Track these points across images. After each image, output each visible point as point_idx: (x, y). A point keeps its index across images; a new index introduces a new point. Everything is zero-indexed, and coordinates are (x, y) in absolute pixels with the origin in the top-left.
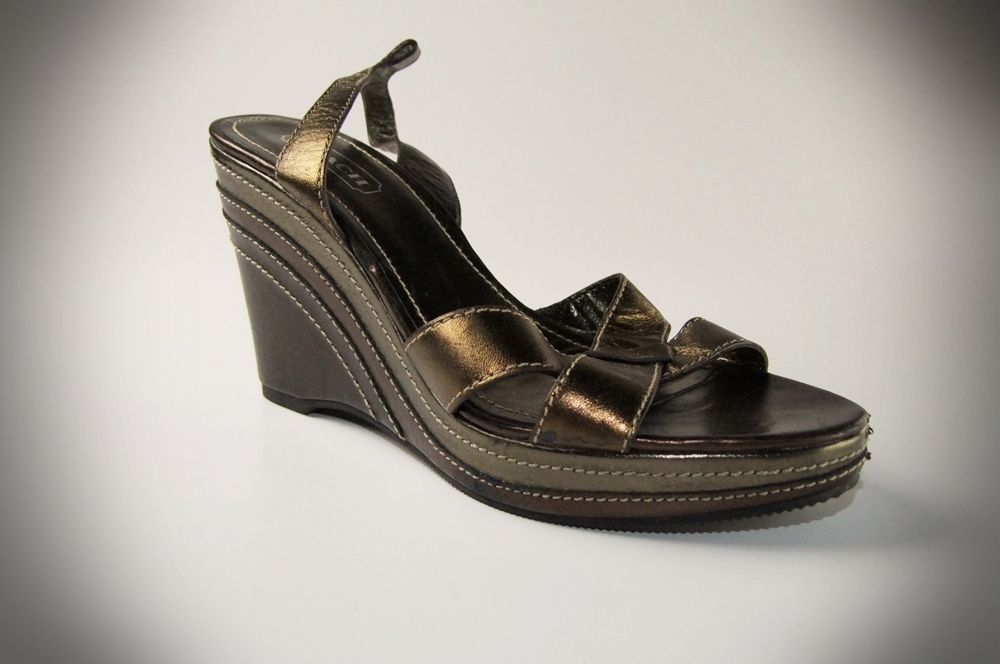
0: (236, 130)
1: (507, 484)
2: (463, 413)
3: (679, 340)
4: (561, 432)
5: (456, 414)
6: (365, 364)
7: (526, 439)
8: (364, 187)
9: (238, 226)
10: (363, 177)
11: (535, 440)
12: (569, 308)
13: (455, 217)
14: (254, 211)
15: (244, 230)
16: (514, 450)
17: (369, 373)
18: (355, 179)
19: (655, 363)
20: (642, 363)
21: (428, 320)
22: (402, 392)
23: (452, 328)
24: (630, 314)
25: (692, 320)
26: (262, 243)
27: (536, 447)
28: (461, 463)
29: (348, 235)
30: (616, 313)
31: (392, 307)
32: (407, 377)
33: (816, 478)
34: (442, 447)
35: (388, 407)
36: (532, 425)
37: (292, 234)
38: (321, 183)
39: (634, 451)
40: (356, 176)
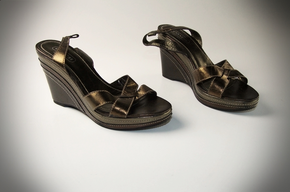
0: (42, 47)
1: (105, 123)
2: (96, 110)
3: (139, 91)
4: (114, 114)
5: (95, 111)
6: (76, 98)
7: (108, 116)
8: (72, 61)
9: (45, 69)
10: (72, 58)
11: (110, 116)
12: (118, 81)
13: (92, 64)
14: (48, 66)
15: (46, 70)
16: (106, 117)
17: (77, 100)
18: (70, 59)
19: (133, 97)
20: (130, 97)
21: (89, 93)
22: (84, 105)
23: (94, 94)
24: (130, 85)
25: (142, 86)
26: (51, 73)
27: (110, 117)
28: (97, 119)
29: (70, 73)
30: (127, 85)
31: (80, 89)
32: (85, 102)
33: (161, 120)
34: (93, 116)
35: (81, 107)
36: (109, 113)
37: (57, 72)
38: (64, 63)
39: (127, 118)
40: (70, 58)
